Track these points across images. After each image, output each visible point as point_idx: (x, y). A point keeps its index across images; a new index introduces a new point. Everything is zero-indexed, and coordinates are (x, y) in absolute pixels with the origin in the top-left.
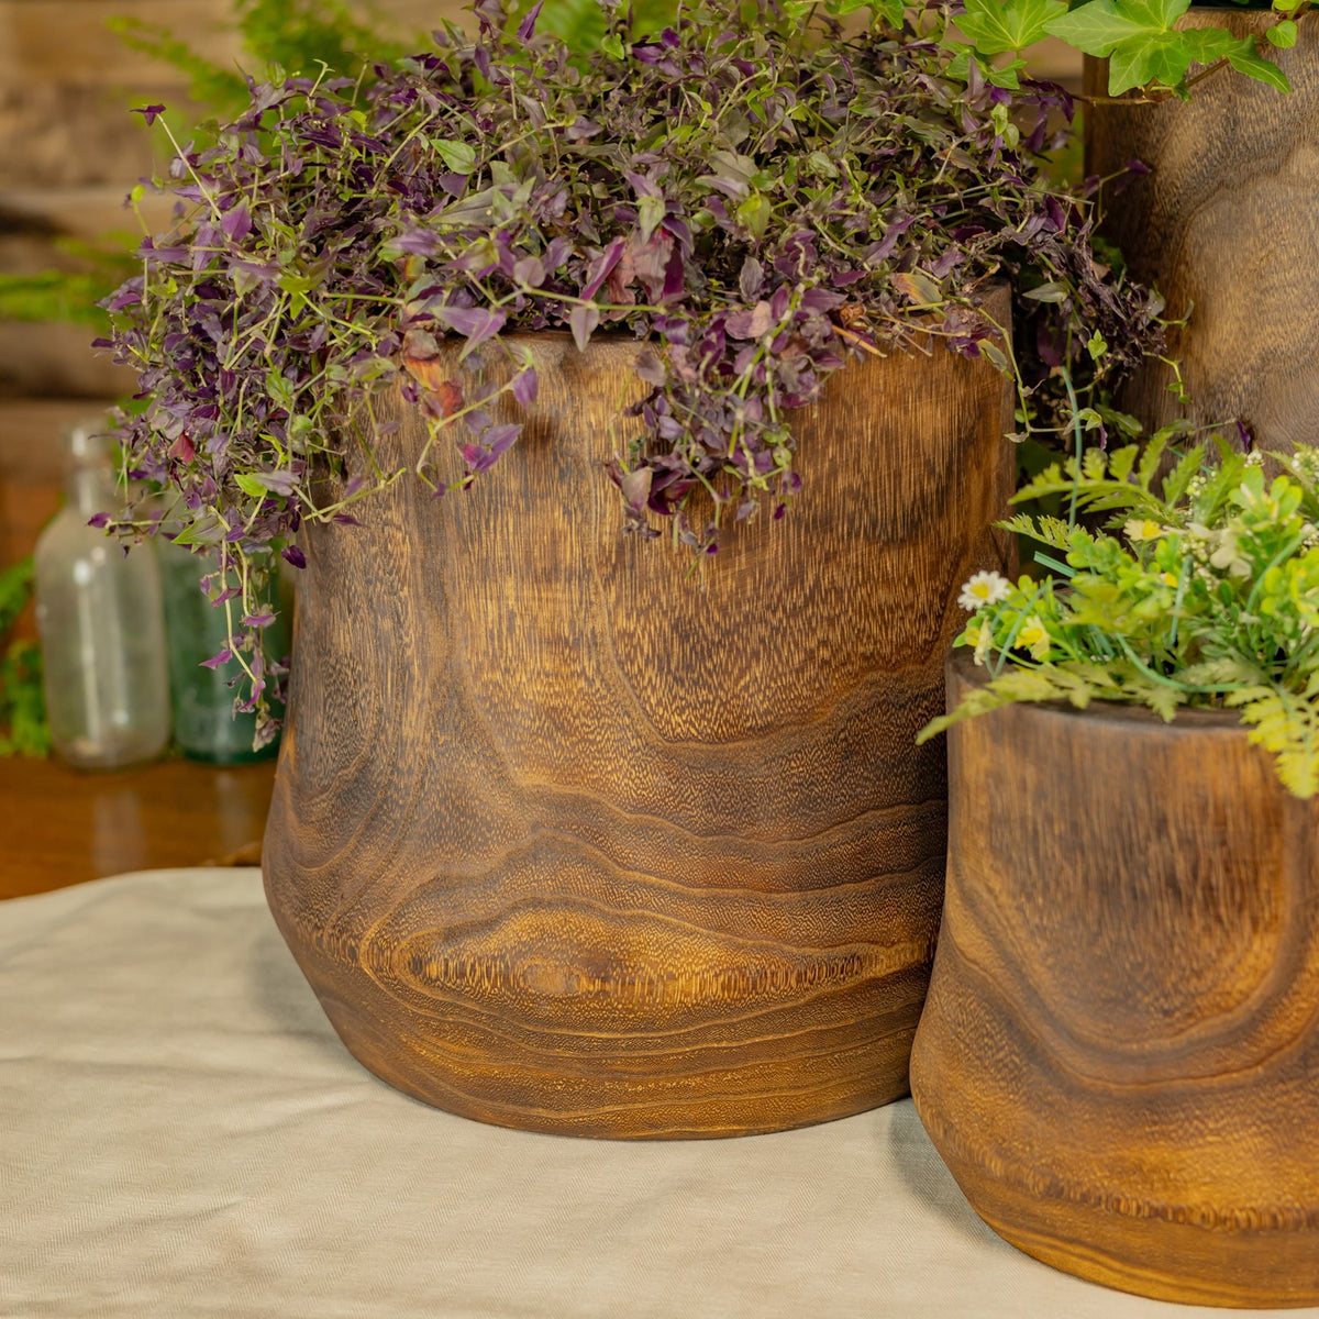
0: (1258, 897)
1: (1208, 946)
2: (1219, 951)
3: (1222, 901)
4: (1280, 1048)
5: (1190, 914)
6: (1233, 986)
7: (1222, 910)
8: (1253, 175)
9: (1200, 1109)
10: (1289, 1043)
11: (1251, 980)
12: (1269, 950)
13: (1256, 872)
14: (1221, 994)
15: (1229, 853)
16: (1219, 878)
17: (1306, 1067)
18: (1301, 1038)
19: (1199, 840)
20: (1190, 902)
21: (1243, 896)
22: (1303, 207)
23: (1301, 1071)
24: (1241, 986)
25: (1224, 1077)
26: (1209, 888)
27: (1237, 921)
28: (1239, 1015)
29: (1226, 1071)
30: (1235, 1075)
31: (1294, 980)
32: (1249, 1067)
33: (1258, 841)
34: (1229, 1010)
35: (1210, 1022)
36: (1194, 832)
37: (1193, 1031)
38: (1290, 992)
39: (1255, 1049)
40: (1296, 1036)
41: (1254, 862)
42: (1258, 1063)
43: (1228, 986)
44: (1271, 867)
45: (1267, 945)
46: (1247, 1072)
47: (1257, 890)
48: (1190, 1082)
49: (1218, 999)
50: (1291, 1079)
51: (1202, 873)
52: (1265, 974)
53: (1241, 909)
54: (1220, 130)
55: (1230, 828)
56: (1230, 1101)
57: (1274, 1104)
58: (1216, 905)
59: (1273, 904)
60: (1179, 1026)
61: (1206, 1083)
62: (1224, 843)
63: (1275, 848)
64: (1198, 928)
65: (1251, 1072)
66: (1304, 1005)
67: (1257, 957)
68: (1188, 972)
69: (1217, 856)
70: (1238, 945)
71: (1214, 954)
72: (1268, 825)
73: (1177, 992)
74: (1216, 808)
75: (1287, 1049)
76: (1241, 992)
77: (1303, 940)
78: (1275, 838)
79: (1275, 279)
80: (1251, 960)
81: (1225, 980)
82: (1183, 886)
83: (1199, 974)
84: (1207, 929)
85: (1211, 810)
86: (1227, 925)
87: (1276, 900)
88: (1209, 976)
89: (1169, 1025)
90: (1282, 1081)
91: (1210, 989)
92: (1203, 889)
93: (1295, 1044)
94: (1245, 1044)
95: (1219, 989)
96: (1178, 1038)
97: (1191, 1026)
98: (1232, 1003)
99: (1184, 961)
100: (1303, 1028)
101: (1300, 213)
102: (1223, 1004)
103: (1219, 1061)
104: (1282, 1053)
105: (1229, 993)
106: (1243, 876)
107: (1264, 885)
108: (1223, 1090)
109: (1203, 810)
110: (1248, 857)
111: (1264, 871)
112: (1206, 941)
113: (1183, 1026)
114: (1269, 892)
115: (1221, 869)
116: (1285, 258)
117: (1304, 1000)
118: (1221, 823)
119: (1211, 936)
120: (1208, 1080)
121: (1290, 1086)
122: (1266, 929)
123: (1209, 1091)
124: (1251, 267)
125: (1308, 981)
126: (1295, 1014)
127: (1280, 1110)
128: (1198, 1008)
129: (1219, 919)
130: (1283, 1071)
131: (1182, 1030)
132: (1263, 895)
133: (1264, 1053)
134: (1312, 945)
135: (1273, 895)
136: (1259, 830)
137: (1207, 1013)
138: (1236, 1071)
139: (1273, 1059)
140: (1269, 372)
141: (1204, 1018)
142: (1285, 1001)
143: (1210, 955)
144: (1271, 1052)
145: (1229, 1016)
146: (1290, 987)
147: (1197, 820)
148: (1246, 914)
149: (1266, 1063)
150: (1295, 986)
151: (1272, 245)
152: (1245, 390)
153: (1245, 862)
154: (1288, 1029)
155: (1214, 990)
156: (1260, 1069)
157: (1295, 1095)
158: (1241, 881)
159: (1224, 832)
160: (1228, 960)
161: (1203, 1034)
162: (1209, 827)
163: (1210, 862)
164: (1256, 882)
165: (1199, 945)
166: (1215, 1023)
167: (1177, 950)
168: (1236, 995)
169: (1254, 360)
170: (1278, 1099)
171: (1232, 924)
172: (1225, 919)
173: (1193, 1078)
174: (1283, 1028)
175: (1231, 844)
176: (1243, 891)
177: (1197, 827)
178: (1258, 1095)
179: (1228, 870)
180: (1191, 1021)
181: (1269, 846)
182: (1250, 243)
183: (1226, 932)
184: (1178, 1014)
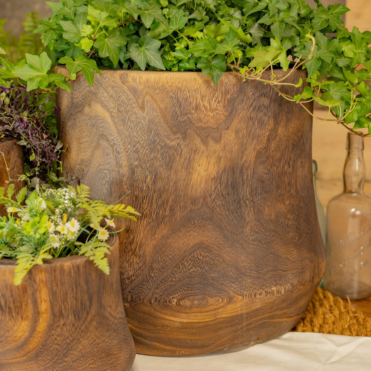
0: (22, 311)
1: (10, 324)
2: (13, 325)
3: (13, 312)
4: (30, 352)
5: (6, 315)
6: (17, 335)
7: (14, 314)
8: (77, 112)
9: (9, 368)
10: (32, 350)
11: (22, 333)
12: (26, 325)
13: (21, 304)
14: (14, 337)
15: (14, 299)
16: (12, 306)
17: (37, 357)
18: (35, 350)
19: (6, 295)
20: (5, 312)
21: (18, 311)
22: (87, 121)
23: (35, 358)
24: (19, 335)
25: (16, 359)
26: (10, 308)
27: (17, 317)
28: (19, 343)
29: (16, 358)
30: (18, 359)
31: (33, 333)
32: (22, 357)
33: (21, 296)
34: (16, 341)
35: (12, 344)
36: (5, 293)
37: (8, 347)
38: (32, 337)
39: (23, 352)
40: (34, 349)
41: (21, 301)
42: (24, 356)
43: (16, 335)
44: (25, 303)
45: (25, 324)
46: (21, 358)
47: (22, 309)
48: (7, 361)
49: (14, 338)
50: (33, 360)
51: (8, 304)
52: (25, 332)
53: (18, 314)
54: (70, 100)
55: (14, 292)
56: (17, 366)
57: (28, 367)
58: (12, 313)
59: (27, 313)
60: (4, 345)
61: (11, 361)
62: (12, 296)
63: (26, 297)
64: (8, 319)
65: (22, 358)
66: (36, 340)
67: (23, 327)
68: (6, 331)
69: (11, 299)
70: (18, 324)
71: (12, 326)
72: (23, 292)
73: (4, 336)
74: (10, 287)
75: (32, 352)
76: (19, 336)
77: (35, 323)
78: (26, 295)
79: (82, 140)
80: (21, 328)
81: (15, 333)
82: (3, 307)
83: (9, 331)
84: (10, 319)
85: (8, 287)
86: (15, 318)
87: (27, 312)
88: (11, 332)
89: (2, 345)
90: (30, 361)
91: (11, 335)
92: (8, 308)
93: (34, 351)
94: (21, 351)
95: (14, 336)
96: (4, 349)
97: (7, 345)
98: (17, 339)
99: (5, 328)
100: (36, 347)
101: (86, 123)
102: (15, 340)
103: (14, 355)
104: (31, 353)
105: (16, 337)
106: (18, 305)
107: (24, 308)
108: (15, 363)
109: (7, 286)
110: (19, 300)
111: (23, 304)
112: (10, 323)
113: (5, 345)
114: (25, 309)
115: (12, 303)
116: (84, 135)
117: (36, 339)
118: (11, 291)
119: (11, 321)
120: (11, 360)
121: (33, 362)
122: (25, 320)
123: (12, 363)
124: (78, 137)
125: (37, 334)
126: (34, 343)
127: (30, 369)
128: (9, 341)
129: (13, 317)
130: (31, 358)
131: (5, 347)
132: (24, 310)
133: (26, 353)
134: (38, 324)
135: (26, 310)
136: (21, 293)
137: (11, 342)
138: (19, 358)
139: (28, 355)
140: (82, 165)
141: (10, 343)
142: (31, 339)
143: (11, 326)
144: (28, 353)
145: (16, 343)
146: (32, 335)
147: (5, 289)
148: (20, 315)
149: (26, 356)
150: (34, 335)
151: (81, 131)
152: (78, 170)
153: (18, 301)
154: (32, 347)
155: (13, 336)
156: (25, 358)
157: (34, 365)
158: (18, 307)
159: (12, 293)
160: (16, 328)
161: (10, 348)
162: (8, 292)
163: (9, 301)
164: (21, 307)
165: (8, 323)
166: (13, 345)
167: (3, 325)
168: (18, 337)
169: (79, 162)
170: (30, 366)
171: (16, 318)
172: (14, 317)
173: (8, 360)
174: (31, 346)
175: (14, 296)
176: (18, 309)
177: (6, 292)
178: (24, 365)
179: (14, 303)
180: (7, 344)
181: (24, 297)
182: (77, 131)
183: (15, 320)
184: (4, 342)
